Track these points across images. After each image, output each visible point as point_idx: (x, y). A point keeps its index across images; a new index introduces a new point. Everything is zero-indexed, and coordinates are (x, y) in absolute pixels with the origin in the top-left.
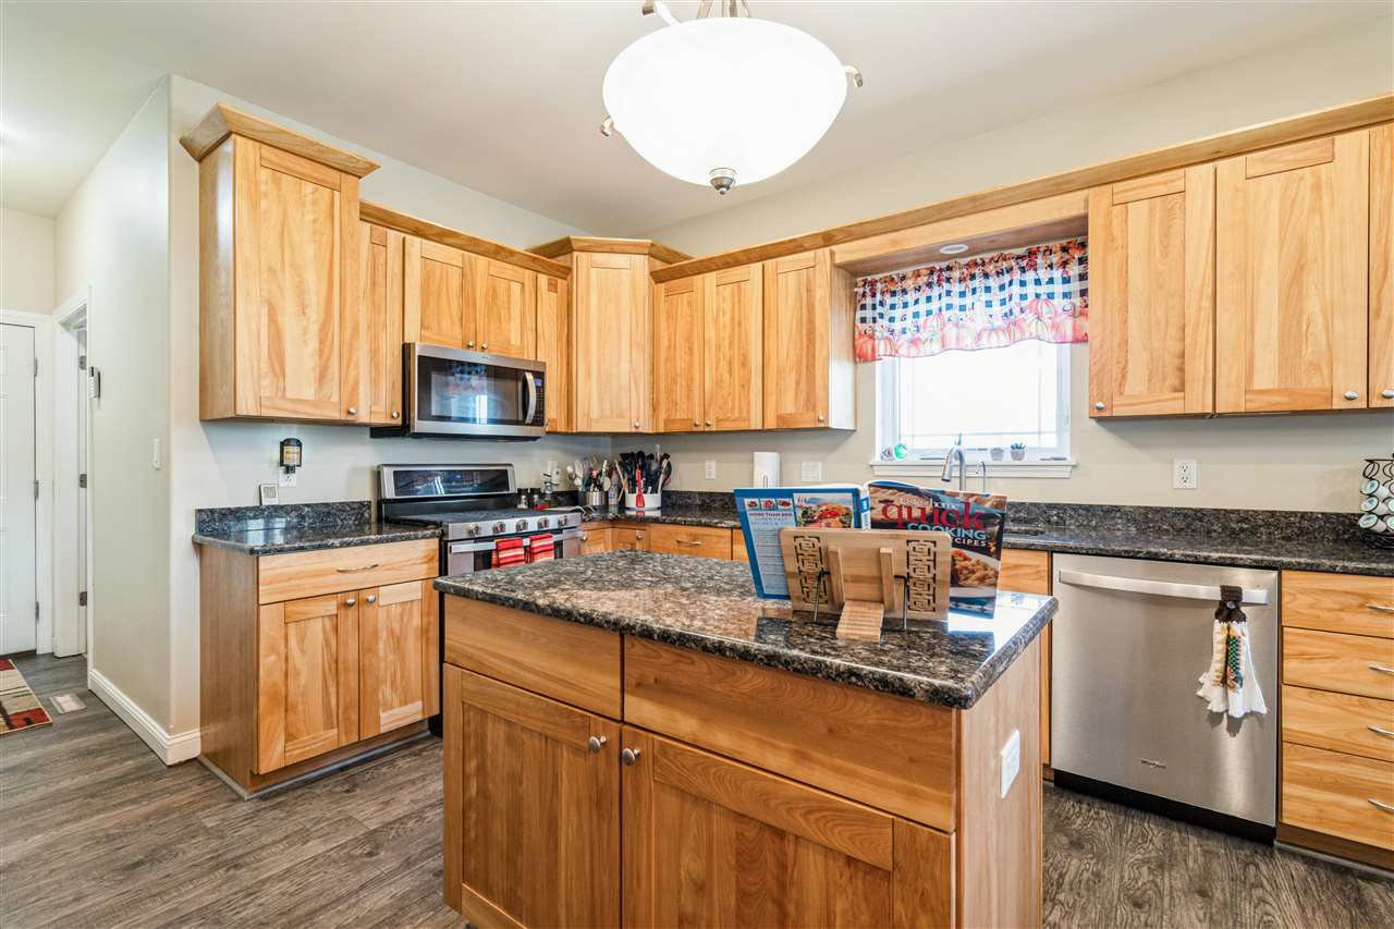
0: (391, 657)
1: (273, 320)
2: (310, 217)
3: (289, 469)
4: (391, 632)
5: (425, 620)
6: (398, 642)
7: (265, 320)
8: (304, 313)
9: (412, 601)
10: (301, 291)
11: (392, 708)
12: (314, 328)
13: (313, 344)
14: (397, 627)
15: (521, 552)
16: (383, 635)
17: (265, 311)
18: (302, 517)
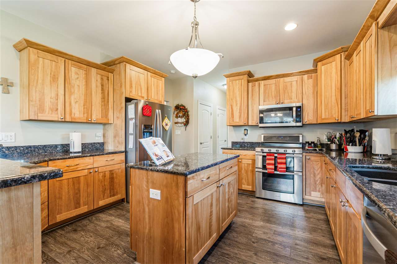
0: (245, 174)
1: (232, 108)
2: (238, 87)
3: (246, 135)
4: (245, 169)
5: (252, 169)
6: (247, 172)
7: (231, 109)
8: (237, 105)
9: (249, 164)
10: (236, 101)
11: (245, 185)
12: (239, 108)
13: (238, 111)
14: (246, 168)
15: (274, 157)
16: (243, 169)
17: (231, 107)
18: (248, 145)
